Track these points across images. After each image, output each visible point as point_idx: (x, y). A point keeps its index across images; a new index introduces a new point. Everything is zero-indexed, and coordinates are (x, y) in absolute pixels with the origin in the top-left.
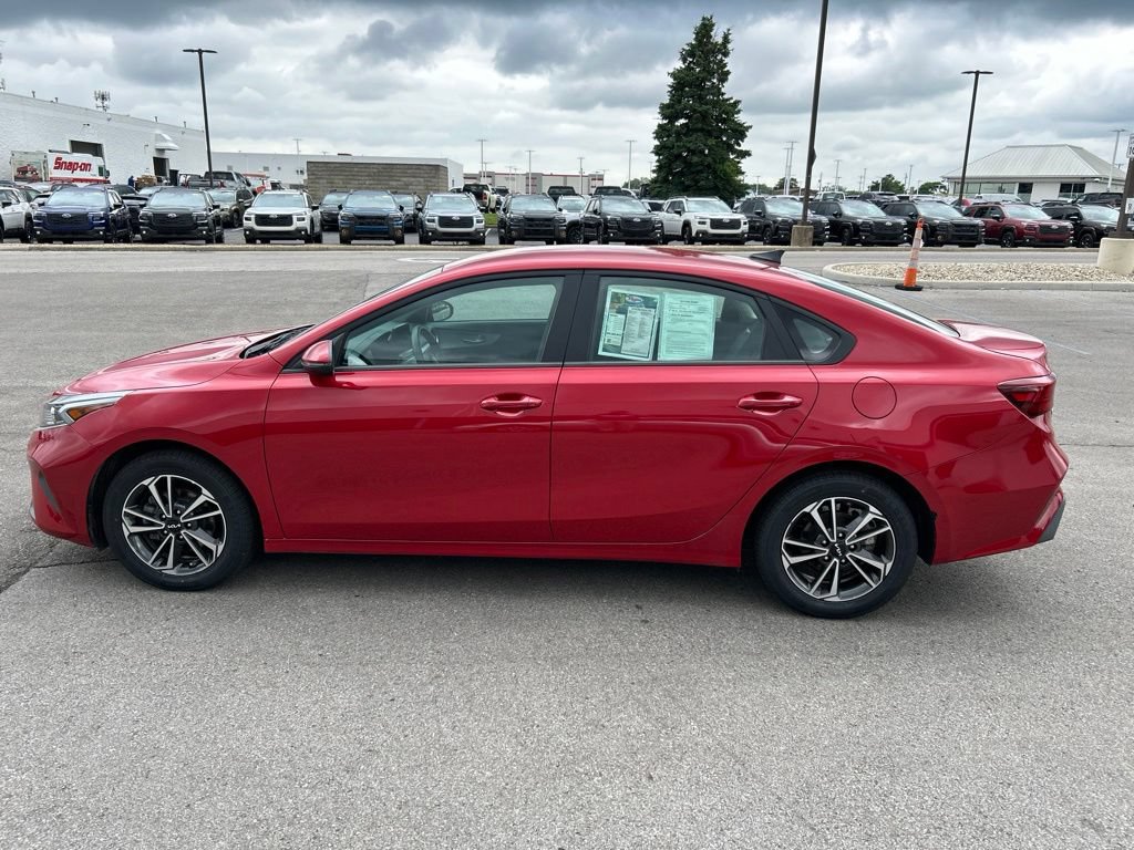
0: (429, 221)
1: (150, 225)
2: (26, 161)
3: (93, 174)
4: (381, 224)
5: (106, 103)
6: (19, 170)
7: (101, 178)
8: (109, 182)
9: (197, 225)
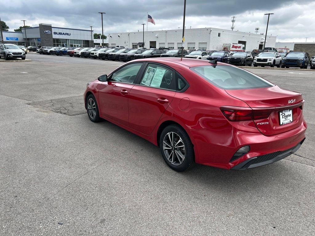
0: (313, 61)
1: (229, 61)
2: (226, 46)
3: (241, 49)
4: (295, 62)
5: (258, 31)
6: (224, 48)
7: (243, 50)
8: (245, 51)
9: (241, 61)
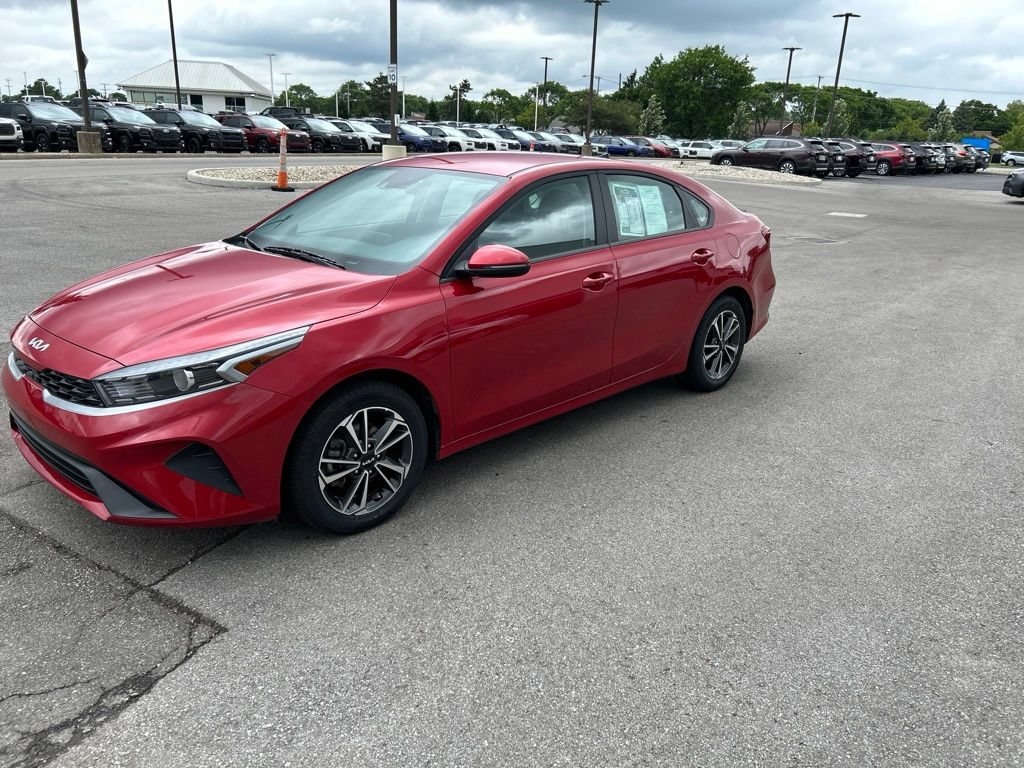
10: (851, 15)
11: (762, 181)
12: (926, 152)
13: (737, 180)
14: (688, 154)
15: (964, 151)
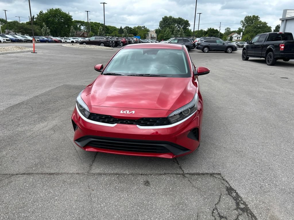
10: (105, 3)
11: (99, 49)
12: (130, 40)
13: (92, 49)
14: (64, 41)
15: (136, 39)
